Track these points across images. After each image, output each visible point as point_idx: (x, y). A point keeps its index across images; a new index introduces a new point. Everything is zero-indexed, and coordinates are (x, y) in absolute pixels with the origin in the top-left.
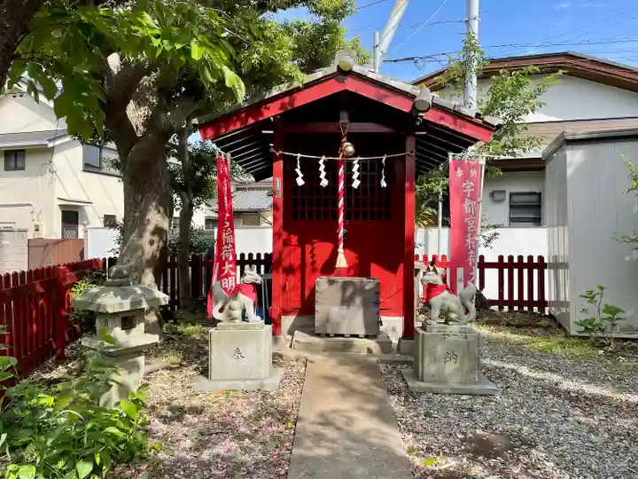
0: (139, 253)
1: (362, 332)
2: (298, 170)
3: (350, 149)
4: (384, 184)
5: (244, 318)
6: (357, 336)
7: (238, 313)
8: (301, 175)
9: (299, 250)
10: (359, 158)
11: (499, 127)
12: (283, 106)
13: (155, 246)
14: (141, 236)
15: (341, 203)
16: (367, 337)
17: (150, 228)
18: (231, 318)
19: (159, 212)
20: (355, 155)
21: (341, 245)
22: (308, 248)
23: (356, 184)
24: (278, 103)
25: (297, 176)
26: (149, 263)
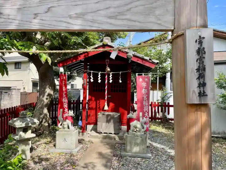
0: (43, 102)
1: (113, 132)
2: (91, 77)
3: (109, 70)
4: (121, 82)
5: (68, 128)
6: (111, 134)
7: (66, 126)
8: (92, 78)
9: (95, 102)
10: (112, 73)
11: (157, 63)
12: (85, 56)
13: (48, 99)
14: (43, 97)
15: (106, 87)
16: (114, 134)
17: (46, 94)
18: (64, 128)
19: (50, 89)
20: (110, 72)
21: (106, 102)
22: (98, 102)
23: (111, 81)
24: (83, 55)
25: (91, 78)
26: (46, 105)
